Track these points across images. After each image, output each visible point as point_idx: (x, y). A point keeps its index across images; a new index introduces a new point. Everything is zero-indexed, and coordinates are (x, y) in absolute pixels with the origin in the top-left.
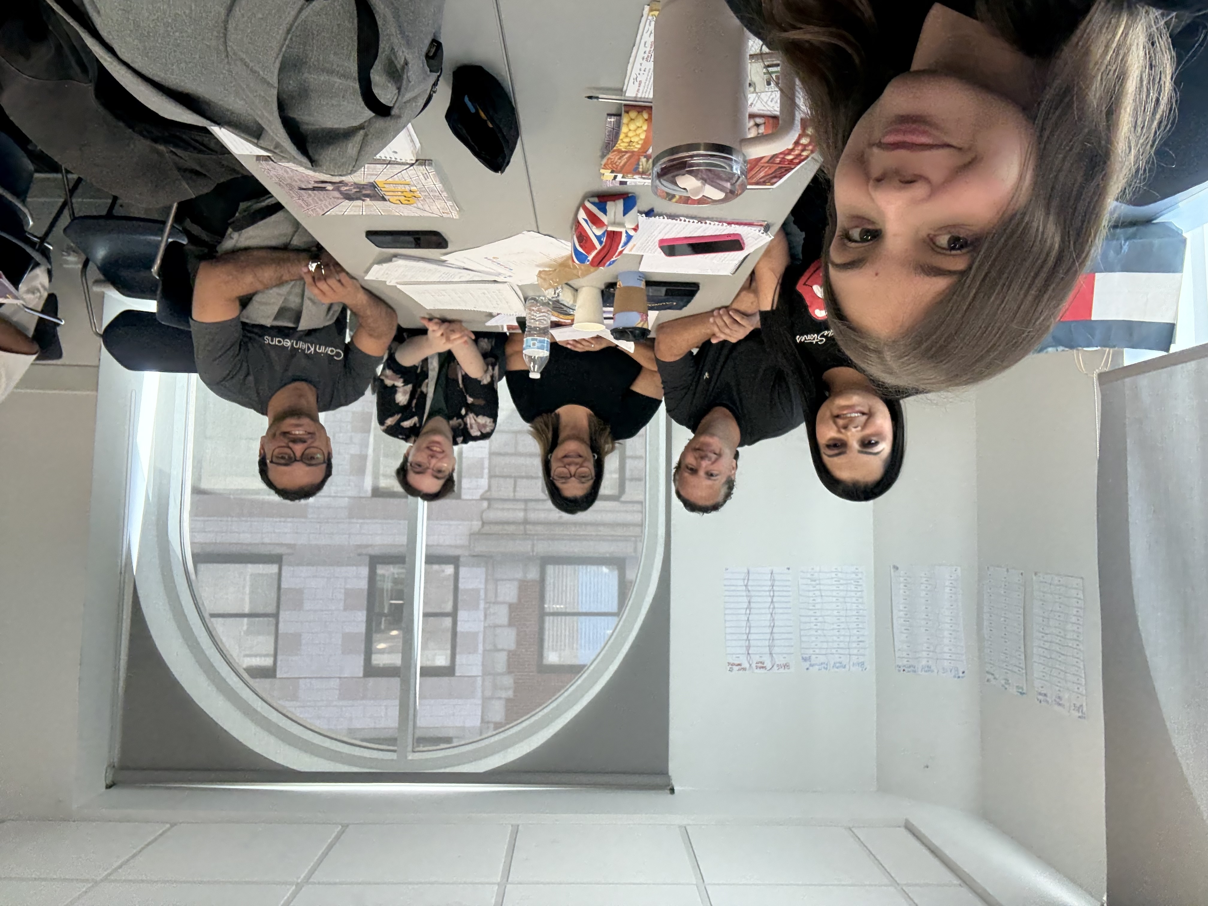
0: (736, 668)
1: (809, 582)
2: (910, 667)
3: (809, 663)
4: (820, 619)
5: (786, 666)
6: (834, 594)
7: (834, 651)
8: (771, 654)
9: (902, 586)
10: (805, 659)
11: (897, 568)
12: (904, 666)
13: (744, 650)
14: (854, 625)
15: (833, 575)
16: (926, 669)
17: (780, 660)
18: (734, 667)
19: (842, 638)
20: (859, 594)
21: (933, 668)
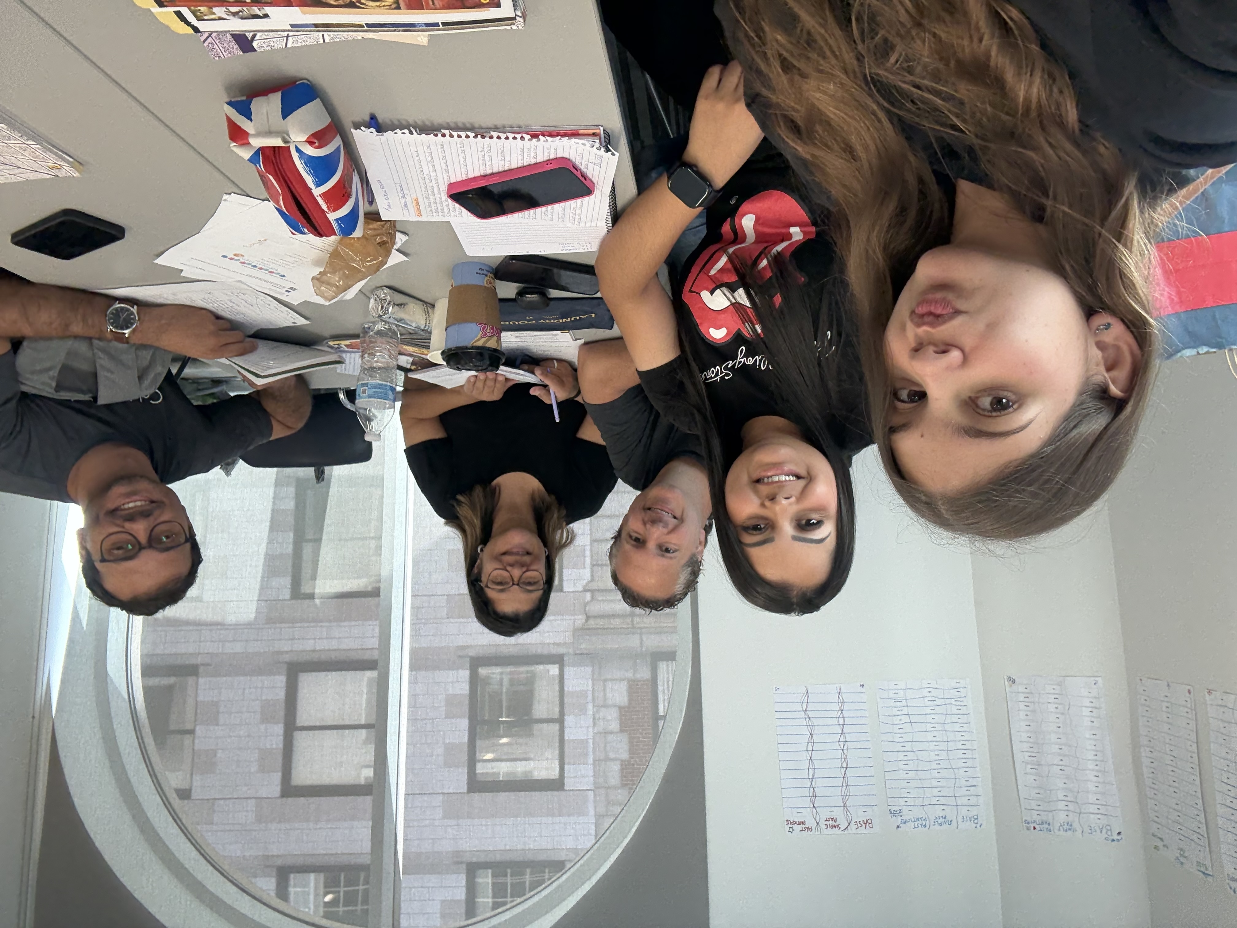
0: (797, 828)
1: (892, 703)
2: (1042, 823)
3: (900, 818)
4: (911, 756)
5: (867, 823)
6: (929, 718)
7: (934, 801)
8: (845, 806)
9: (1022, 705)
10: (893, 814)
11: (1014, 682)
12: (1035, 822)
13: (807, 802)
14: (960, 764)
15: (925, 692)
16: (1066, 827)
17: (859, 815)
18: (795, 826)
19: (943, 783)
20: (964, 719)
21: (1076, 825)
